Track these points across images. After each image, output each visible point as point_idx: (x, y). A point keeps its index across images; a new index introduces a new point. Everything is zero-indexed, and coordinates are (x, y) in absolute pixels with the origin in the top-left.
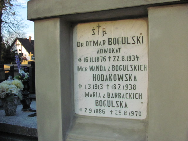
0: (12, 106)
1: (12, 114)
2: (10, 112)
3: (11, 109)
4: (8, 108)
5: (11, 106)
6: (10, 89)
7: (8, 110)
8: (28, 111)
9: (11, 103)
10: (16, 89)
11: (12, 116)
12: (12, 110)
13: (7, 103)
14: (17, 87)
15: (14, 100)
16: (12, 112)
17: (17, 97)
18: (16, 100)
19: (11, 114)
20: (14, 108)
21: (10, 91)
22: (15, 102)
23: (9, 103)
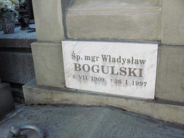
0: (10, 23)
1: (11, 31)
2: (8, 30)
3: (8, 26)
4: (5, 25)
5: (8, 23)
6: (4, 4)
7: (5, 28)
8: (27, 29)
9: (8, 20)
10: (11, 5)
11: (11, 33)
12: (10, 27)
13: (3, 20)
14: (13, 3)
15: (11, 17)
16: (10, 29)
17: (13, 13)
18: (12, 16)
19: (9, 32)
20: (11, 25)
21: (5, 5)
22: (11, 18)
23: (6, 20)
